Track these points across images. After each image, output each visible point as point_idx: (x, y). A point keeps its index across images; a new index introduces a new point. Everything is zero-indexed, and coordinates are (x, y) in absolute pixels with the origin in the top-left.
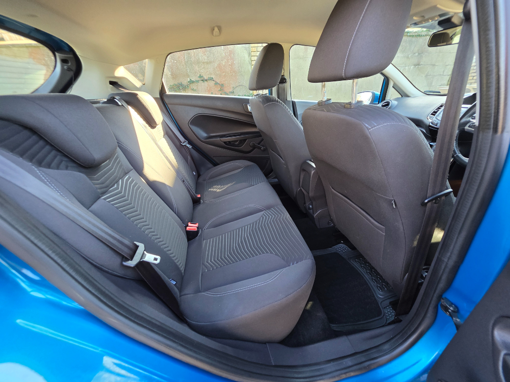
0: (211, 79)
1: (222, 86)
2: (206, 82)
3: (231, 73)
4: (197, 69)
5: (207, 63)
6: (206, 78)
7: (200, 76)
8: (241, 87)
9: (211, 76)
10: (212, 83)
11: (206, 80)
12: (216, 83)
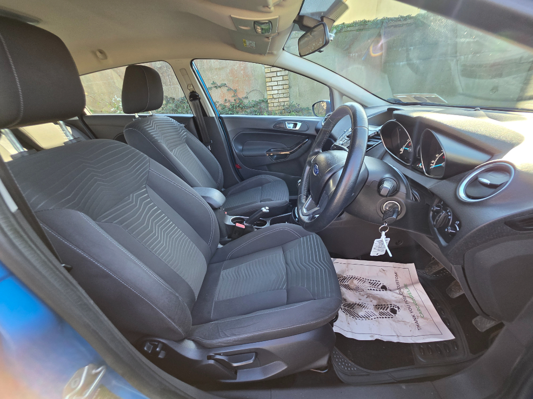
0: (225, 85)
1: (235, 91)
2: (219, 89)
3: (244, 77)
4: (210, 76)
5: (220, 69)
6: (219, 85)
7: (214, 83)
8: (255, 91)
9: (224, 83)
10: (225, 89)
11: (220, 87)
12: (229, 89)
